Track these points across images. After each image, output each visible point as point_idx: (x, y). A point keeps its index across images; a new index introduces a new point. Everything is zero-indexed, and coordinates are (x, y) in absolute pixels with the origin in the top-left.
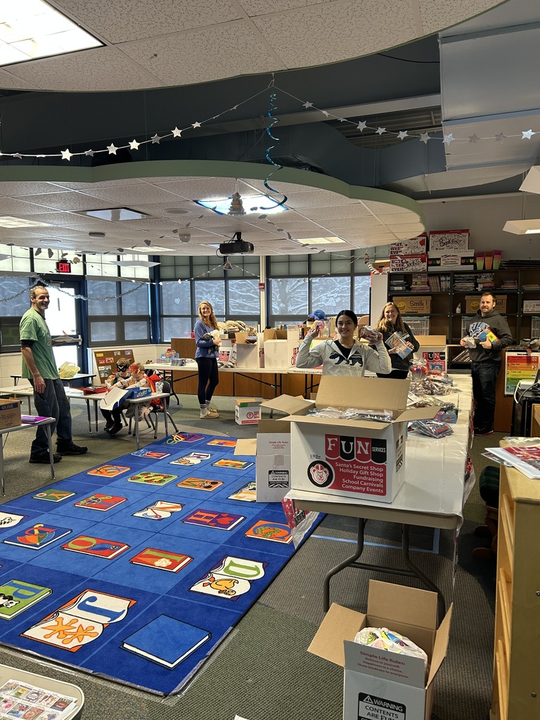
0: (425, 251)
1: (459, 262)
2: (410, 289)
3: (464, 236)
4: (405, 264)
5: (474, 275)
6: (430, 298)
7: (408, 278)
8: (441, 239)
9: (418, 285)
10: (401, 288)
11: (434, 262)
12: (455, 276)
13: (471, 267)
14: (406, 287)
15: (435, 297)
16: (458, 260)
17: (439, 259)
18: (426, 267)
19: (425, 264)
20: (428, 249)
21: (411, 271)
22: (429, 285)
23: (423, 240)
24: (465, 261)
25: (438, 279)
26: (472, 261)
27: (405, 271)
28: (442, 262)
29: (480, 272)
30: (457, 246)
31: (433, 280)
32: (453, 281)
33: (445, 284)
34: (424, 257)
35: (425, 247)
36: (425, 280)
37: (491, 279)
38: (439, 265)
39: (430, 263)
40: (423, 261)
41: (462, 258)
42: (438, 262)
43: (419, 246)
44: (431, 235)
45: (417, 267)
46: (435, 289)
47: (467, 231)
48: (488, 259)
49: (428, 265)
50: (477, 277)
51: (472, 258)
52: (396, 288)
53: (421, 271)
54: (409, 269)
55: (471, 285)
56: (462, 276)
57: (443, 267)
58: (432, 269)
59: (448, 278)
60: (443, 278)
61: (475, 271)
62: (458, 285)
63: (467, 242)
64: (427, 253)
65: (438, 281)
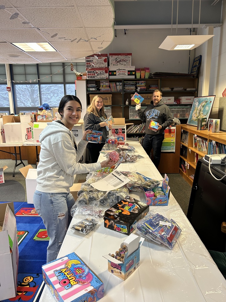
0: (107, 66)
1: (127, 73)
2: (99, 90)
3: (129, 57)
4: (96, 74)
5: (135, 82)
6: (111, 95)
7: (98, 83)
8: (116, 58)
9: (104, 87)
10: (94, 89)
11: (112, 73)
12: (125, 82)
13: (133, 77)
14: (97, 88)
15: (114, 95)
16: (126, 72)
17: (115, 71)
18: (108, 77)
19: (108, 74)
20: (108, 65)
21: (100, 78)
22: (110, 88)
23: (106, 59)
24: (130, 73)
25: (115, 84)
26: (134, 73)
27: (96, 78)
28: (117, 74)
29: (139, 80)
30: (125, 63)
31: (113, 85)
32: (124, 85)
33: (119, 87)
34: (107, 70)
35: (107, 63)
36: (107, 84)
37: (145, 84)
38: (115, 75)
39: (110, 73)
40: (106, 72)
41: (129, 71)
42: (115, 73)
43: (104, 62)
44: (110, 56)
45: (103, 76)
46: (113, 90)
47: (130, 54)
48: (142, 72)
49: (109, 75)
50: (136, 83)
51: (133, 71)
52: (91, 89)
53: (105, 78)
54: (98, 77)
55: (133, 88)
56: (128, 82)
57: (118, 77)
58: (112, 77)
59: (121, 84)
60: (118, 84)
61: (136, 80)
62: (127, 88)
63: (131, 61)
64: (108, 67)
65: (115, 85)
